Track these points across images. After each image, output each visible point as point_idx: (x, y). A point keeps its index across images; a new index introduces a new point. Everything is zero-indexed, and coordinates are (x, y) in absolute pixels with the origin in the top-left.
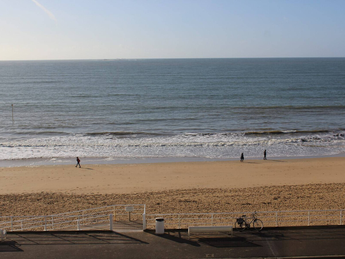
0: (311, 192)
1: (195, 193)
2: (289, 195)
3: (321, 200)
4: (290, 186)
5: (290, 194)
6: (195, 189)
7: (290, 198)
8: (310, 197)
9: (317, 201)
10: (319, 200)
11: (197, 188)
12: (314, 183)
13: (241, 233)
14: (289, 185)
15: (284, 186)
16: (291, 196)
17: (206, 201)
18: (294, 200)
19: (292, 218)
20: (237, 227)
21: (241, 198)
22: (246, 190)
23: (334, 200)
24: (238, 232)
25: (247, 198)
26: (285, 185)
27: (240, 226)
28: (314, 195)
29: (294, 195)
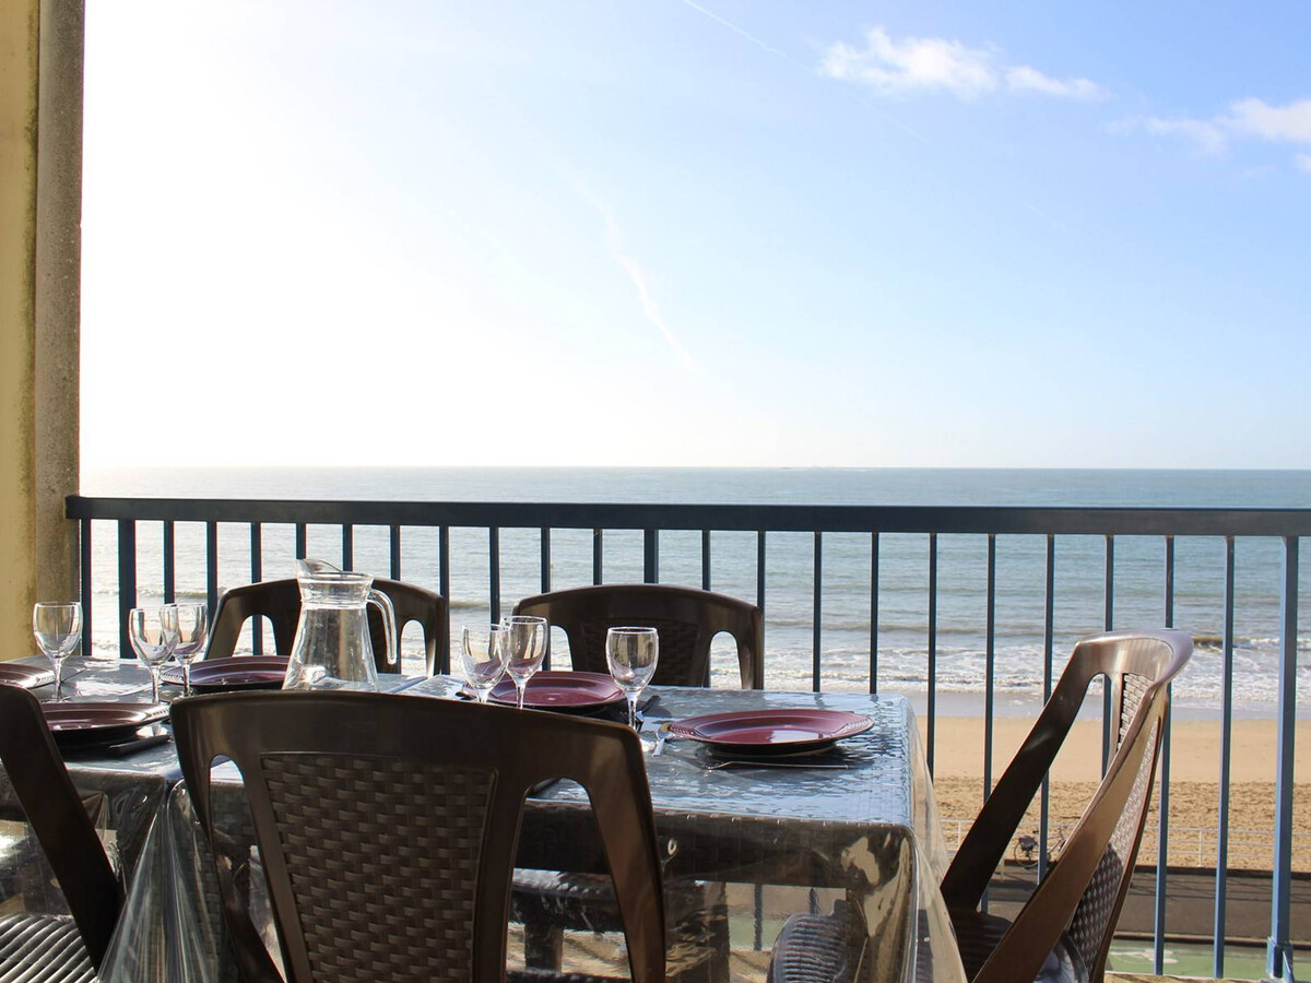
0: (1247, 800)
1: (953, 787)
2: (1186, 804)
3: (1269, 820)
4: (1200, 784)
5: (1191, 802)
6: (956, 779)
7: (1187, 810)
8: (1240, 811)
9: (1258, 821)
10: (1263, 820)
11: (961, 776)
12: (1262, 781)
13: (1026, 871)
14: (1198, 781)
15: (1184, 783)
16: (1192, 806)
17: (973, 805)
18: (1197, 816)
19: (1181, 856)
20: (1018, 858)
21: (1063, 804)
22: (1082, 788)
23: (1305, 821)
24: (1022, 869)
25: (1078, 805)
26: (1186, 780)
27: (1027, 855)
28: (1252, 807)
29: (1200, 803)
